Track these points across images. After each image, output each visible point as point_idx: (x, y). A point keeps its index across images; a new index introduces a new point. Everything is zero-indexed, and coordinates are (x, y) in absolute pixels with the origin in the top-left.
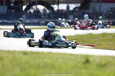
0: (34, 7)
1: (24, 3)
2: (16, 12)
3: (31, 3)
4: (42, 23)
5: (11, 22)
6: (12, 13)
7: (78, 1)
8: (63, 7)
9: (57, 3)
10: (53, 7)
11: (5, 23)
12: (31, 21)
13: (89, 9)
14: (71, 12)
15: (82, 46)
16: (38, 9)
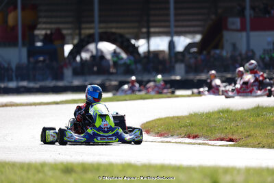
0: (92, 47)
1: (68, 38)
2: (47, 62)
3: (83, 37)
4: (110, 85)
5: (37, 85)
6: (40, 64)
7: (196, 29)
8: (159, 44)
9: (145, 35)
10: (136, 45)
11: (22, 90)
12: (86, 81)
13: (222, 48)
14: (180, 57)
15: (207, 142)
16: (102, 52)
